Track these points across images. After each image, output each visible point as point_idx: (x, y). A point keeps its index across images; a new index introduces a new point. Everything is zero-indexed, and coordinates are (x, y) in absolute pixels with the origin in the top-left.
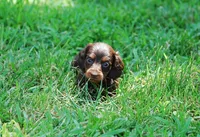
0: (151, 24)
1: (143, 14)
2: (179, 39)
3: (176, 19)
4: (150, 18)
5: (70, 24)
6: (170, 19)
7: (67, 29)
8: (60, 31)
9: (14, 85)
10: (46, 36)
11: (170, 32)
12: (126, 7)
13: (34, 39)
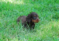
0: (47, 10)
1: (44, 7)
2: (55, 14)
3: (54, 8)
4: (46, 8)
5: (23, 9)
6: (52, 8)
7: (22, 11)
8: (20, 12)
9: (6, 28)
10: (16, 13)
11: (52, 12)
12: (39, 4)
13: (12, 14)
